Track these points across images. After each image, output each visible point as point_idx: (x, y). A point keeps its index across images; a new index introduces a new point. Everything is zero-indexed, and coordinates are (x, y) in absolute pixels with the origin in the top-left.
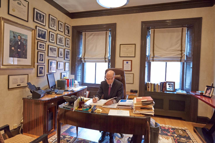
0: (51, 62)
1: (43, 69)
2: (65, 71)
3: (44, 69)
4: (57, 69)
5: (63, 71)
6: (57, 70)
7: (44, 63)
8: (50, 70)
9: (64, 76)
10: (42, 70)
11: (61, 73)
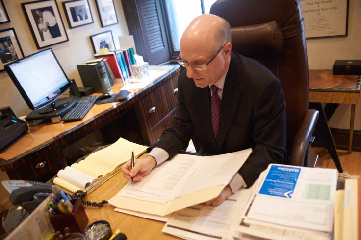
0: (33, 11)
1: (10, 43)
2: (102, 26)
3: (14, 41)
4: (70, 27)
5: (95, 28)
6: (68, 31)
7: (9, 21)
8: (43, 40)
9: (104, 44)
10: (9, 48)
11: (91, 38)
